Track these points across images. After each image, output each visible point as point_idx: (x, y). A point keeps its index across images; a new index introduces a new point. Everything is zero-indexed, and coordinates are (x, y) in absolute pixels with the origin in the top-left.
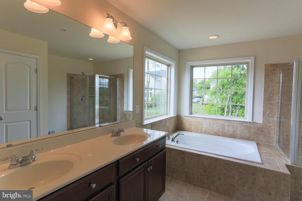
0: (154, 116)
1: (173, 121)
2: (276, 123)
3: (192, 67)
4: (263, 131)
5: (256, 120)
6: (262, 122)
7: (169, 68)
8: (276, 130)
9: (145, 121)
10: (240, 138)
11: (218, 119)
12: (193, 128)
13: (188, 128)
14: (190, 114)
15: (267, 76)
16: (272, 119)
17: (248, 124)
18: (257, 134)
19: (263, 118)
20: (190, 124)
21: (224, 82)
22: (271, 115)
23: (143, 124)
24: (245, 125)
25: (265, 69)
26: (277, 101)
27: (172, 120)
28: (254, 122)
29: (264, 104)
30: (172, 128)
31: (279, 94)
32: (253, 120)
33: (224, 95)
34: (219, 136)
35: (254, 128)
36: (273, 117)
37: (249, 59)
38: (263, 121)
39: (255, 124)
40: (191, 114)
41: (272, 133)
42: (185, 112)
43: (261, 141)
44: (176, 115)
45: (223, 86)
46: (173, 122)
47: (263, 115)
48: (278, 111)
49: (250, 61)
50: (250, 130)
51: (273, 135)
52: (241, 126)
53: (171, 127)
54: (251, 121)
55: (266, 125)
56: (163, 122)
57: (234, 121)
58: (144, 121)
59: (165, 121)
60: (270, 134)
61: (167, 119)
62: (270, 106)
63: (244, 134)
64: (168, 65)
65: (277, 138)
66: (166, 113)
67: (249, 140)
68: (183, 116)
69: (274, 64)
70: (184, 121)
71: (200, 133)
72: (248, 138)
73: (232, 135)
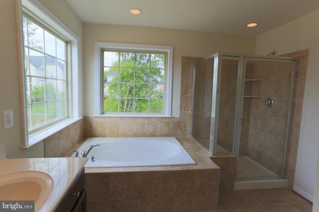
0: (46, 123)
1: (79, 126)
2: (190, 116)
3: (103, 51)
4: (180, 125)
5: (174, 115)
6: (179, 117)
7: (69, 46)
8: (190, 122)
9: (29, 136)
10: (160, 136)
11: (137, 117)
12: (107, 132)
13: (100, 132)
14: (101, 114)
15: (183, 69)
16: (187, 112)
17: (167, 119)
18: (175, 129)
19: (180, 112)
20: (103, 127)
21: (124, 74)
22: (186, 108)
23: (27, 147)
24: (165, 121)
25: (182, 61)
26: (190, 94)
27: (77, 125)
28: (173, 117)
29: (181, 97)
30: (78, 136)
31: (192, 88)
32: (171, 115)
33: (124, 88)
34: (139, 136)
35: (173, 123)
36: (188, 111)
37: (168, 49)
38: (180, 115)
39: (173, 119)
40: (103, 113)
41: (187, 126)
42: (95, 112)
43: (178, 135)
44: (82, 118)
45: (123, 78)
46: (79, 128)
47: (180, 109)
48: (191, 104)
49: (168, 51)
50: (169, 126)
51: (188, 127)
52: (160, 122)
53: (76, 136)
54: (170, 116)
55: (182, 118)
56: (65, 131)
57: (154, 118)
58: (28, 138)
59: (68, 130)
60: (185, 127)
61: (70, 125)
62: (186, 100)
63: (164, 131)
64: (67, 42)
65: (190, 130)
66: (66, 115)
67: (168, 136)
68: (92, 117)
69: (189, 57)
70: (94, 124)
71: (116, 137)
72: (168, 134)
73: (153, 133)
